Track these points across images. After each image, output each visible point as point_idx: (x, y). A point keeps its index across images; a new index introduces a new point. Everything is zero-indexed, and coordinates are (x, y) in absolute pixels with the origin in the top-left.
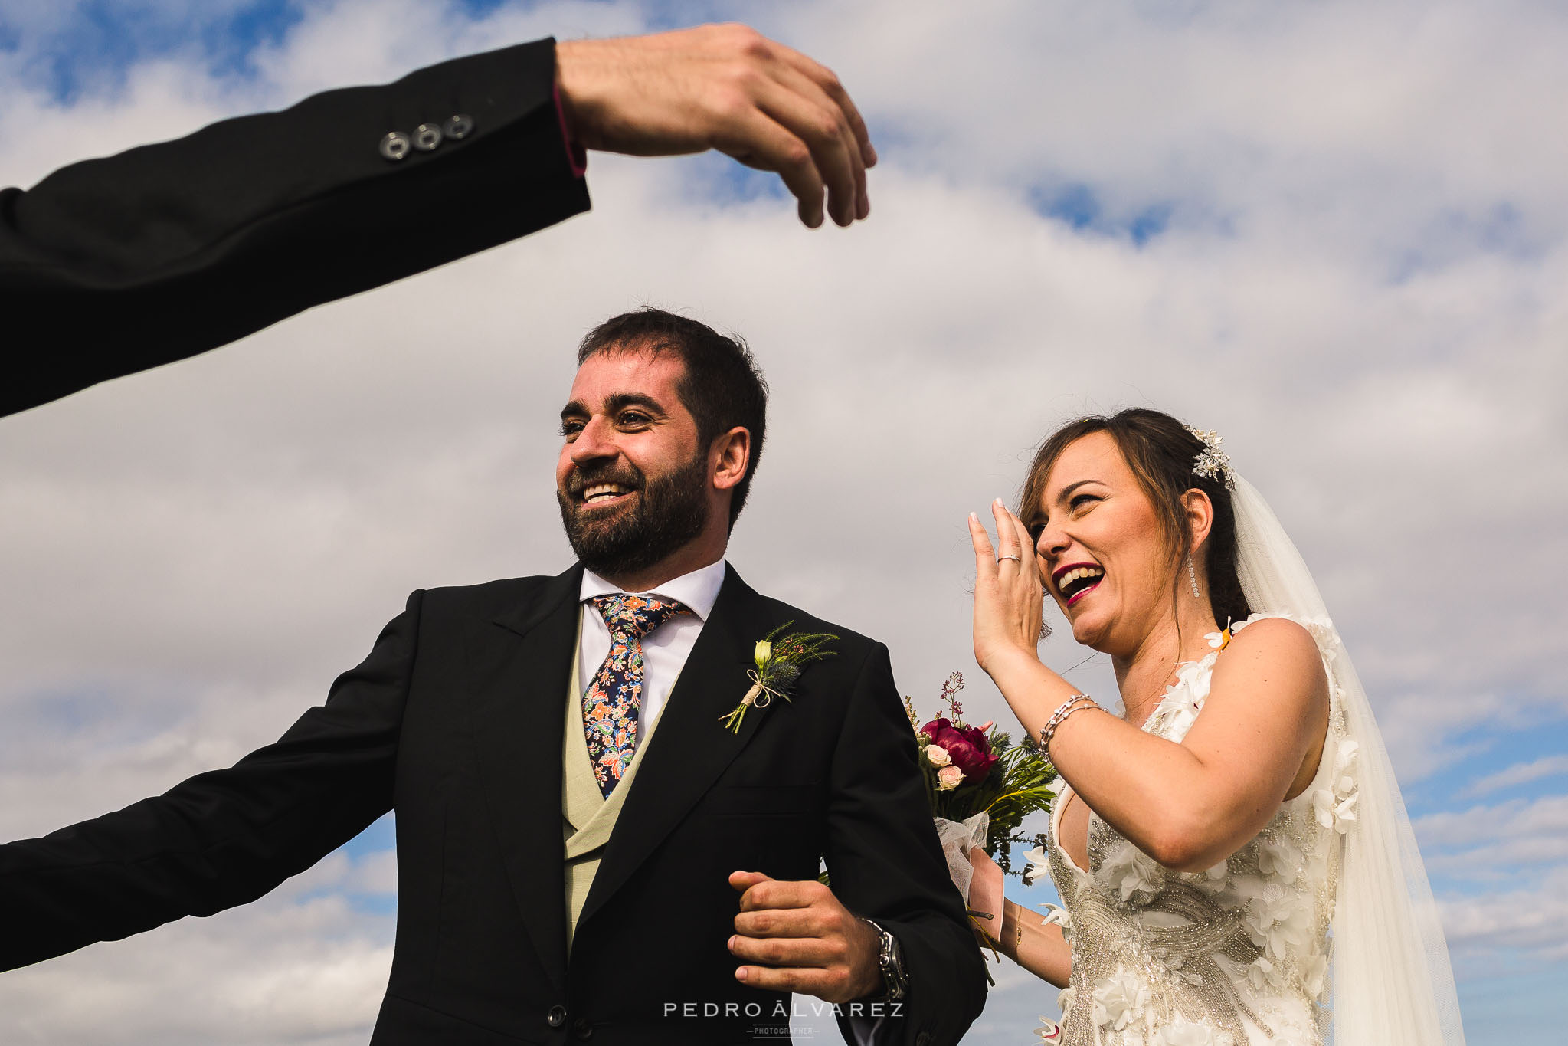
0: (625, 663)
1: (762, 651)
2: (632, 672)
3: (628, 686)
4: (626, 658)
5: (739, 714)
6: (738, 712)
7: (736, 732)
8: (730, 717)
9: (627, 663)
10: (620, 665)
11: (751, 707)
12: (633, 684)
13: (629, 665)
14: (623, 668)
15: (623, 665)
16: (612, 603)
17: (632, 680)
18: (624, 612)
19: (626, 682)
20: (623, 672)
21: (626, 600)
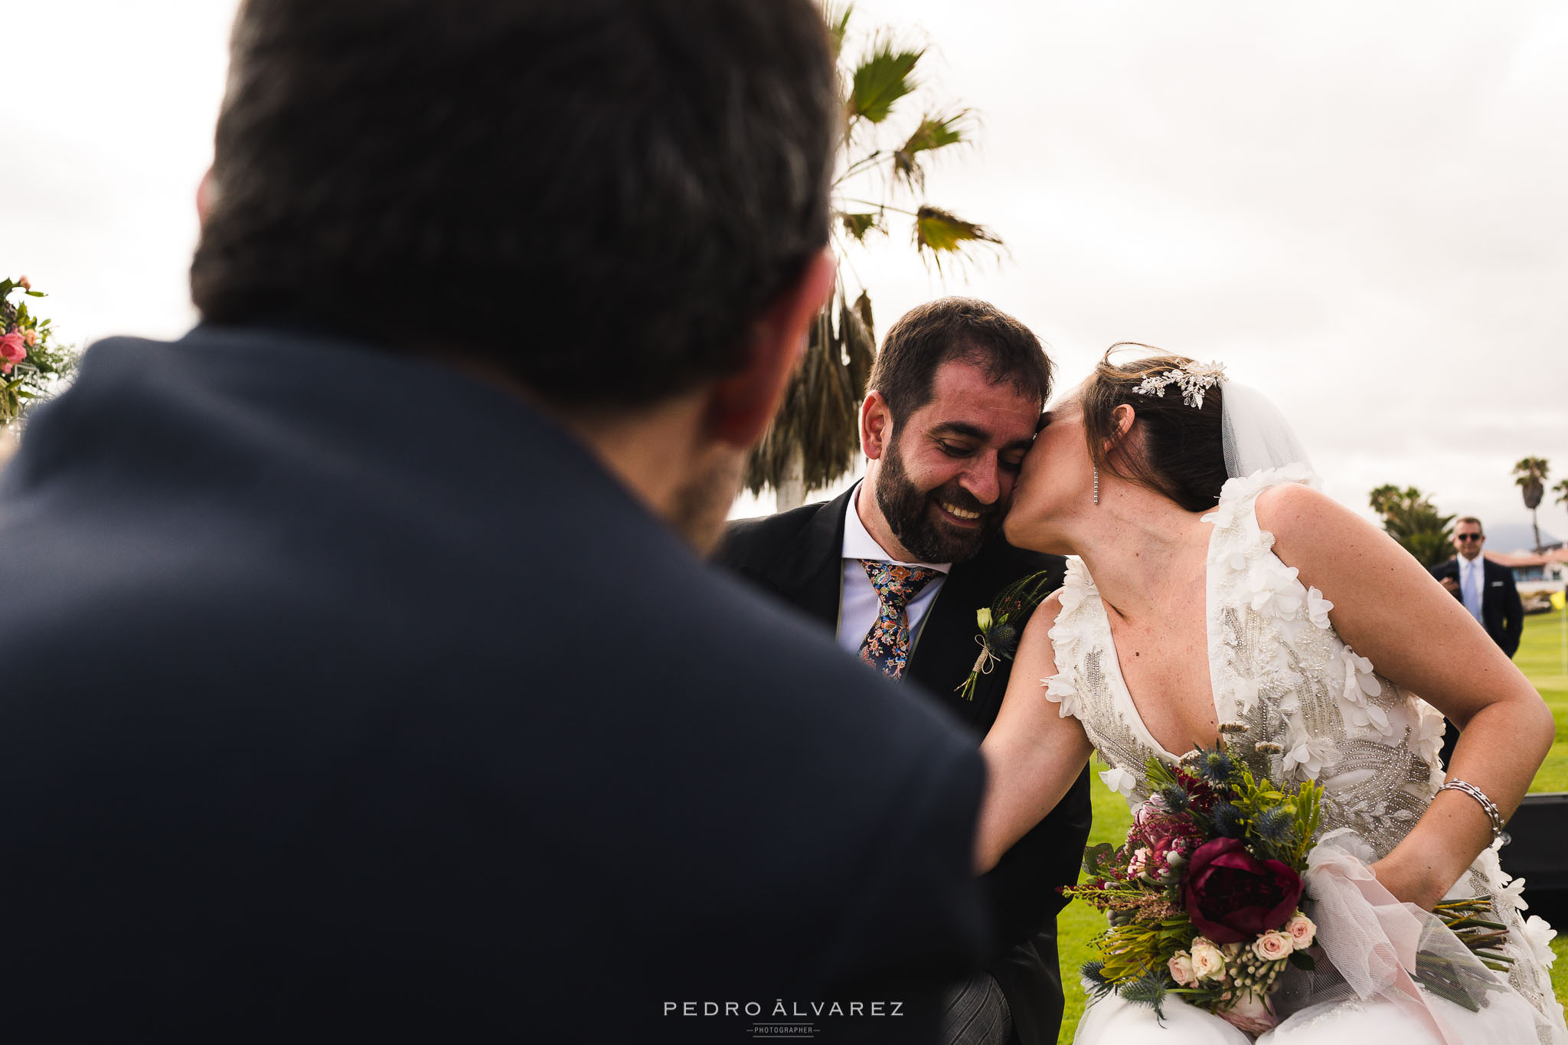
0: (893, 638)
1: (984, 617)
2: (899, 648)
3: (894, 661)
4: (895, 634)
5: (972, 682)
6: (969, 680)
7: (971, 699)
8: (964, 686)
9: (896, 638)
10: (889, 639)
11: (980, 673)
12: (899, 659)
13: (898, 640)
14: (892, 643)
15: (892, 640)
16: (879, 570)
17: (898, 655)
18: (893, 583)
19: (893, 657)
20: (891, 646)
21: (892, 569)
